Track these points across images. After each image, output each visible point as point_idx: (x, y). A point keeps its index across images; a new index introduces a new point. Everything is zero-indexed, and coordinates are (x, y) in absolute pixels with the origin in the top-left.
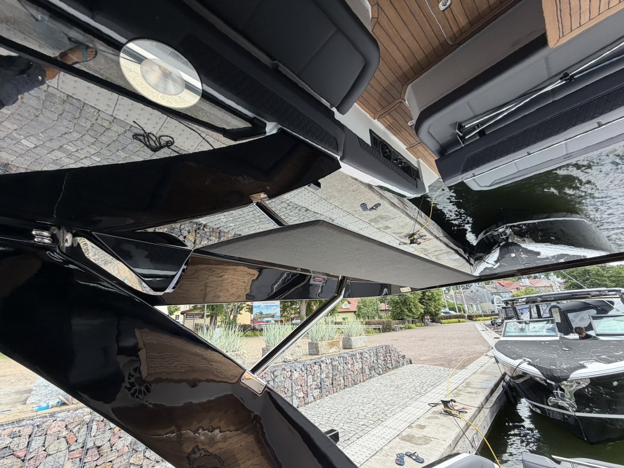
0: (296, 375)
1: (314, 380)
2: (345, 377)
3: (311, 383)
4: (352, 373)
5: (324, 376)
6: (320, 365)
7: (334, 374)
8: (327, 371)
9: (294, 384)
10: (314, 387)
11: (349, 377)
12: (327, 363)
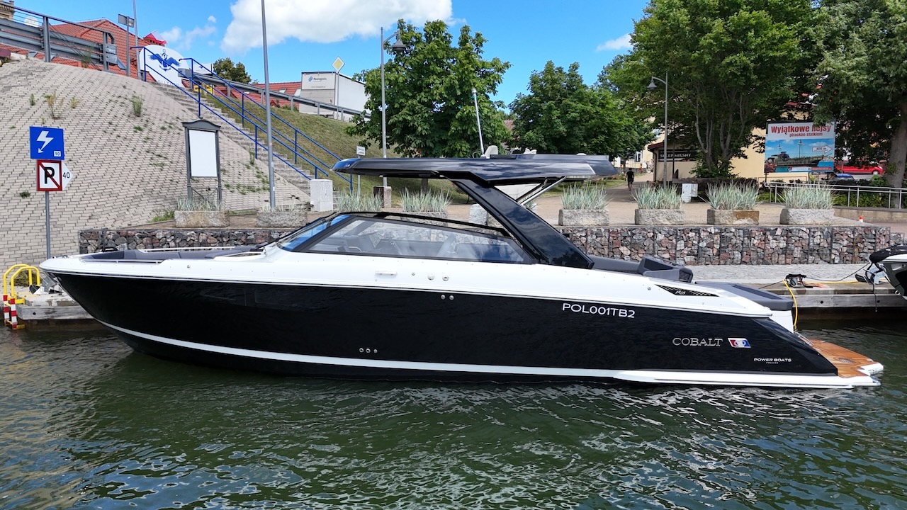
0: (660, 237)
1: (685, 246)
2: (745, 253)
3: (683, 248)
4: (759, 249)
5: (703, 244)
6: (699, 234)
7: (723, 245)
8: (710, 240)
9: (656, 245)
10: (686, 253)
11: (752, 253)
12: (710, 233)
